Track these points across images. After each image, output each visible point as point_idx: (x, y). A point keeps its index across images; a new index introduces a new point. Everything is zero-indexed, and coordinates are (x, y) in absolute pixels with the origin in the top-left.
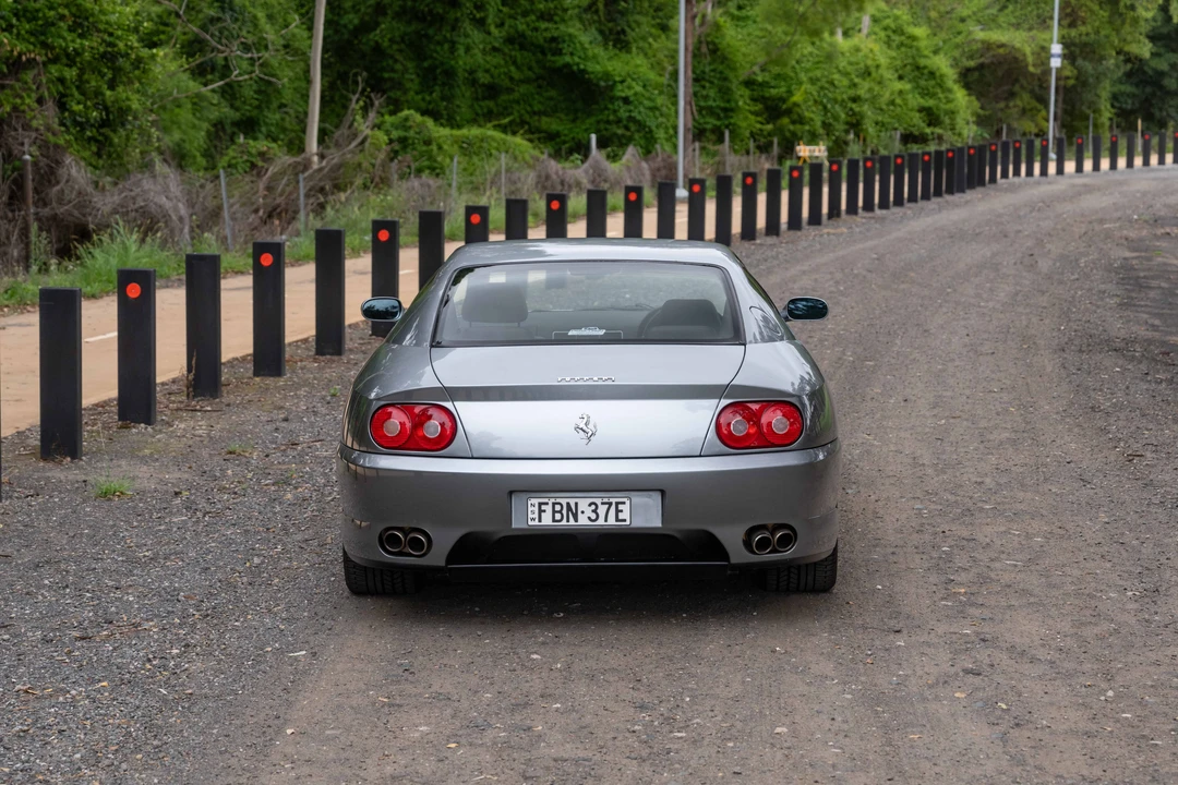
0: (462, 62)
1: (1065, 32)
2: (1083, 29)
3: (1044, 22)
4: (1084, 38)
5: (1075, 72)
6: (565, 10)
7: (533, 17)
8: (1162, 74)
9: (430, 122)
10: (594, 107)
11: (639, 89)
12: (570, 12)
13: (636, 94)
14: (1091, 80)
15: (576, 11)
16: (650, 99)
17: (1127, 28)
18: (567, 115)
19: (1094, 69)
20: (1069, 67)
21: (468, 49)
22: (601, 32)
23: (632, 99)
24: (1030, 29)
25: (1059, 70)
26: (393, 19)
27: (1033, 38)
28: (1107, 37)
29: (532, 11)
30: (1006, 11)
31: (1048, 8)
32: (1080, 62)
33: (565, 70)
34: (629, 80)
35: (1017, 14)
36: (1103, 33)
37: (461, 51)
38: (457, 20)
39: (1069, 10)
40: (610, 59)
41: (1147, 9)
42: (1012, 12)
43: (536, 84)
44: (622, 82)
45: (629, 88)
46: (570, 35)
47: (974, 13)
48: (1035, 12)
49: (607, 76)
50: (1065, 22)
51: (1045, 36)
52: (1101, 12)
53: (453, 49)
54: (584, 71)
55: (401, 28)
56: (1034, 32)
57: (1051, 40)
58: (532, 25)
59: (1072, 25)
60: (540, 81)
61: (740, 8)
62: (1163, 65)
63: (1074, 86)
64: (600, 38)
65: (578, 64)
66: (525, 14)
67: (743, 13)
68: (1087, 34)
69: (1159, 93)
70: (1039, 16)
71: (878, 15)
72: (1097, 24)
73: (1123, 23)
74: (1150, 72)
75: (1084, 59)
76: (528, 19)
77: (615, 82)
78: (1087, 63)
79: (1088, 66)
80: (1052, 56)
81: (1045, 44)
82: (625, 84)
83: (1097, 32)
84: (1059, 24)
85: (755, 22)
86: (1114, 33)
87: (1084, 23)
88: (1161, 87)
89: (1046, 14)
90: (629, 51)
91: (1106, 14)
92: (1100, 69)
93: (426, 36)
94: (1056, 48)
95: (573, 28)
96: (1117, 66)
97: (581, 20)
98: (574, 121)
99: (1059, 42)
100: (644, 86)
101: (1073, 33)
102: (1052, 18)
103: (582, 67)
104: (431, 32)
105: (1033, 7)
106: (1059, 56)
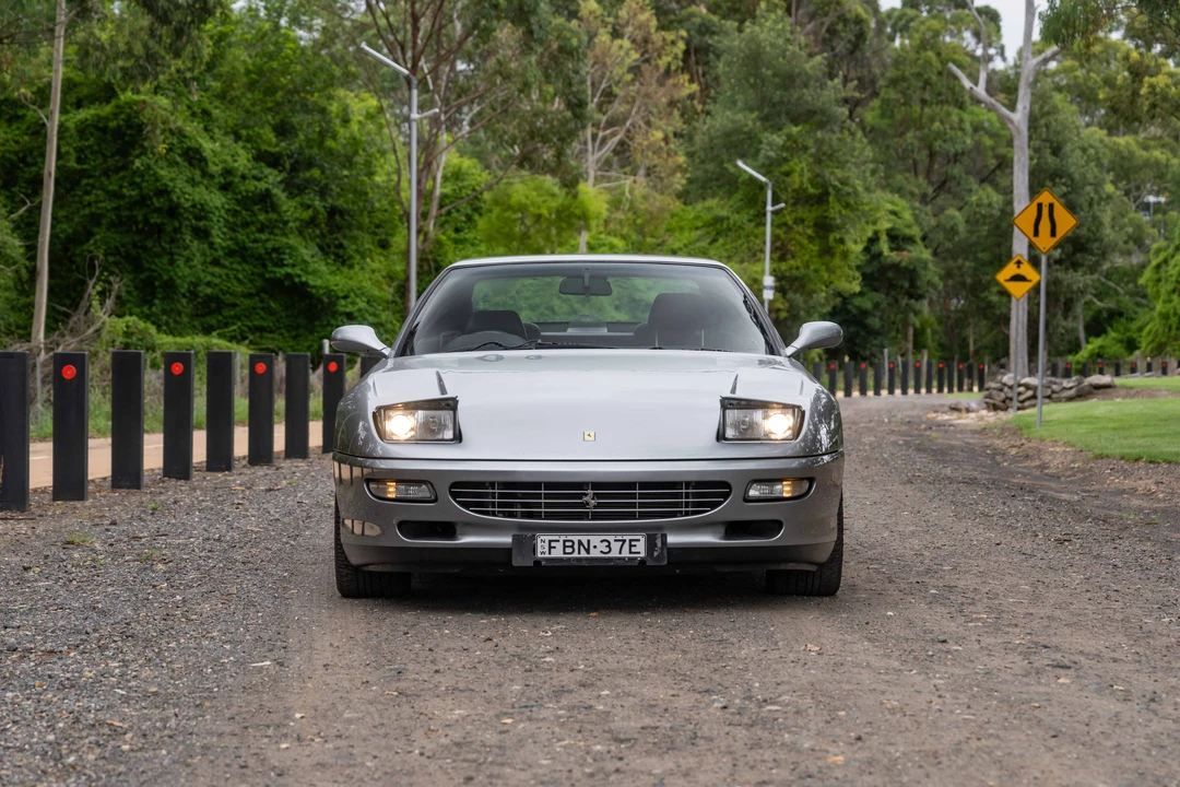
0: (183, 273)
1: (775, 265)
2: (792, 262)
3: (755, 255)
4: (794, 272)
5: (787, 305)
6: (286, 223)
7: (254, 229)
8: (865, 313)
9: (153, 329)
10: (317, 323)
11: (362, 304)
12: (291, 224)
13: (360, 310)
14: (802, 313)
15: (298, 224)
16: (374, 315)
17: (837, 261)
18: (288, 331)
19: (805, 302)
20: (781, 299)
21: (188, 260)
22: (321, 248)
23: (356, 314)
24: (742, 262)
25: (771, 302)
26: (108, 229)
27: (744, 270)
28: (816, 271)
29: (252, 223)
30: (717, 244)
31: (758, 242)
32: (790, 295)
33: (287, 283)
34: (352, 295)
35: (728, 247)
36: (812, 267)
37: (181, 262)
38: (176, 230)
39: (778, 244)
40: (332, 273)
41: (856, 242)
42: (724, 245)
43: (257, 298)
44: (345, 297)
45: (353, 303)
46: (291, 247)
47: (685, 246)
48: (745, 246)
49: (329, 292)
50: (776, 256)
51: (757, 268)
52: (811, 246)
53: (172, 262)
54: (305, 284)
55: (116, 238)
56: (746, 264)
57: (763, 272)
58: (252, 237)
59: (782, 259)
60: (262, 295)
61: (457, 230)
62: (867, 304)
63: (785, 319)
64: (320, 253)
65: (299, 276)
66: (246, 225)
67: (461, 235)
68: (797, 268)
69: (863, 333)
70: (749, 249)
71: (593, 242)
72: (807, 258)
73: (832, 255)
74: (854, 311)
75: (795, 292)
76: (248, 230)
77: (338, 298)
78: (798, 296)
79: (798, 298)
80: (765, 287)
81: (758, 277)
82: (349, 300)
83: (807, 266)
84: (771, 259)
85: (473, 245)
86: (823, 268)
87: (793, 257)
88: (865, 327)
89: (757, 248)
90: (351, 267)
91: (816, 248)
92: (811, 303)
93: (144, 248)
94: (769, 280)
95: (293, 241)
96: (826, 299)
97: (301, 233)
98: (295, 337)
99: (771, 274)
100: (368, 302)
101: (784, 266)
102: (762, 251)
103: (304, 279)
104: (149, 244)
105: (743, 240)
106: (771, 288)
